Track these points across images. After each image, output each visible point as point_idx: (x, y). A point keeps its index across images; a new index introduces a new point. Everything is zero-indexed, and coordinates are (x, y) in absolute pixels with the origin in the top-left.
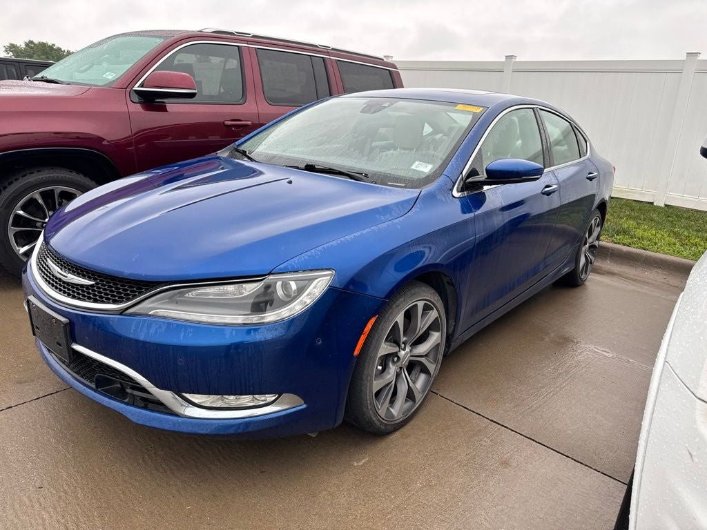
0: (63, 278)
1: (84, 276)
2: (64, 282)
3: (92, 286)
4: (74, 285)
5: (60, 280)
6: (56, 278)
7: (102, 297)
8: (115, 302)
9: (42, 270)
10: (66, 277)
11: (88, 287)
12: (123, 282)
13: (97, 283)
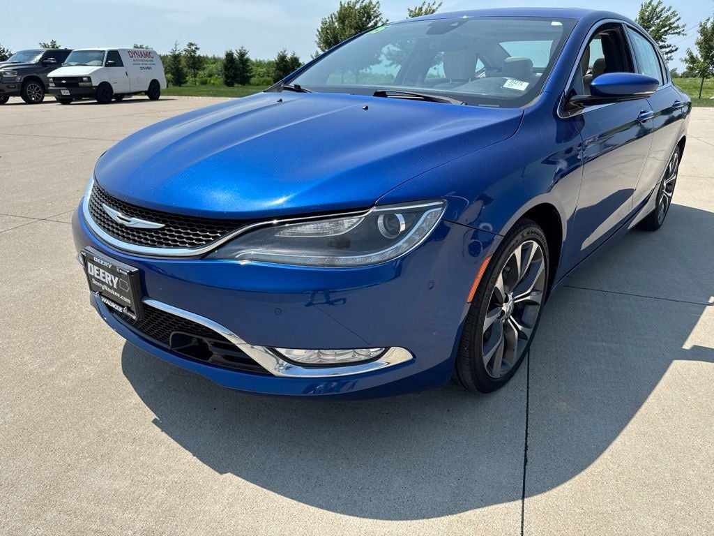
0: (126, 224)
1: (150, 219)
2: (127, 228)
3: (162, 229)
4: (138, 230)
5: (122, 226)
6: (117, 224)
7: (176, 241)
8: (193, 246)
9: (97, 217)
10: (129, 221)
11: (156, 231)
12: (200, 222)
13: (167, 226)
